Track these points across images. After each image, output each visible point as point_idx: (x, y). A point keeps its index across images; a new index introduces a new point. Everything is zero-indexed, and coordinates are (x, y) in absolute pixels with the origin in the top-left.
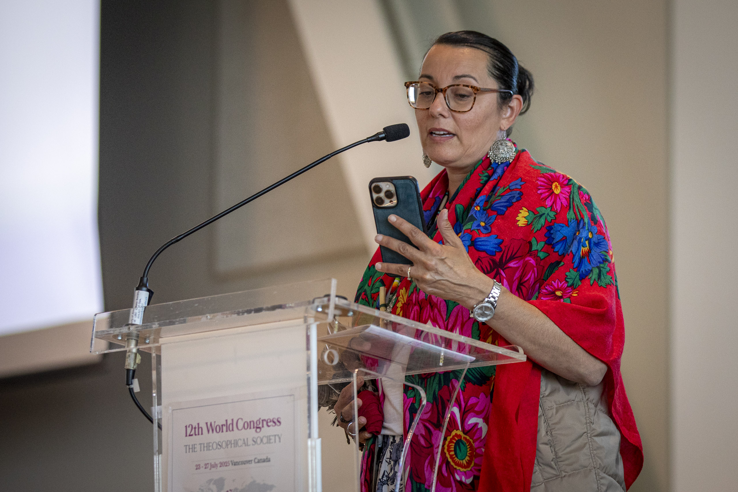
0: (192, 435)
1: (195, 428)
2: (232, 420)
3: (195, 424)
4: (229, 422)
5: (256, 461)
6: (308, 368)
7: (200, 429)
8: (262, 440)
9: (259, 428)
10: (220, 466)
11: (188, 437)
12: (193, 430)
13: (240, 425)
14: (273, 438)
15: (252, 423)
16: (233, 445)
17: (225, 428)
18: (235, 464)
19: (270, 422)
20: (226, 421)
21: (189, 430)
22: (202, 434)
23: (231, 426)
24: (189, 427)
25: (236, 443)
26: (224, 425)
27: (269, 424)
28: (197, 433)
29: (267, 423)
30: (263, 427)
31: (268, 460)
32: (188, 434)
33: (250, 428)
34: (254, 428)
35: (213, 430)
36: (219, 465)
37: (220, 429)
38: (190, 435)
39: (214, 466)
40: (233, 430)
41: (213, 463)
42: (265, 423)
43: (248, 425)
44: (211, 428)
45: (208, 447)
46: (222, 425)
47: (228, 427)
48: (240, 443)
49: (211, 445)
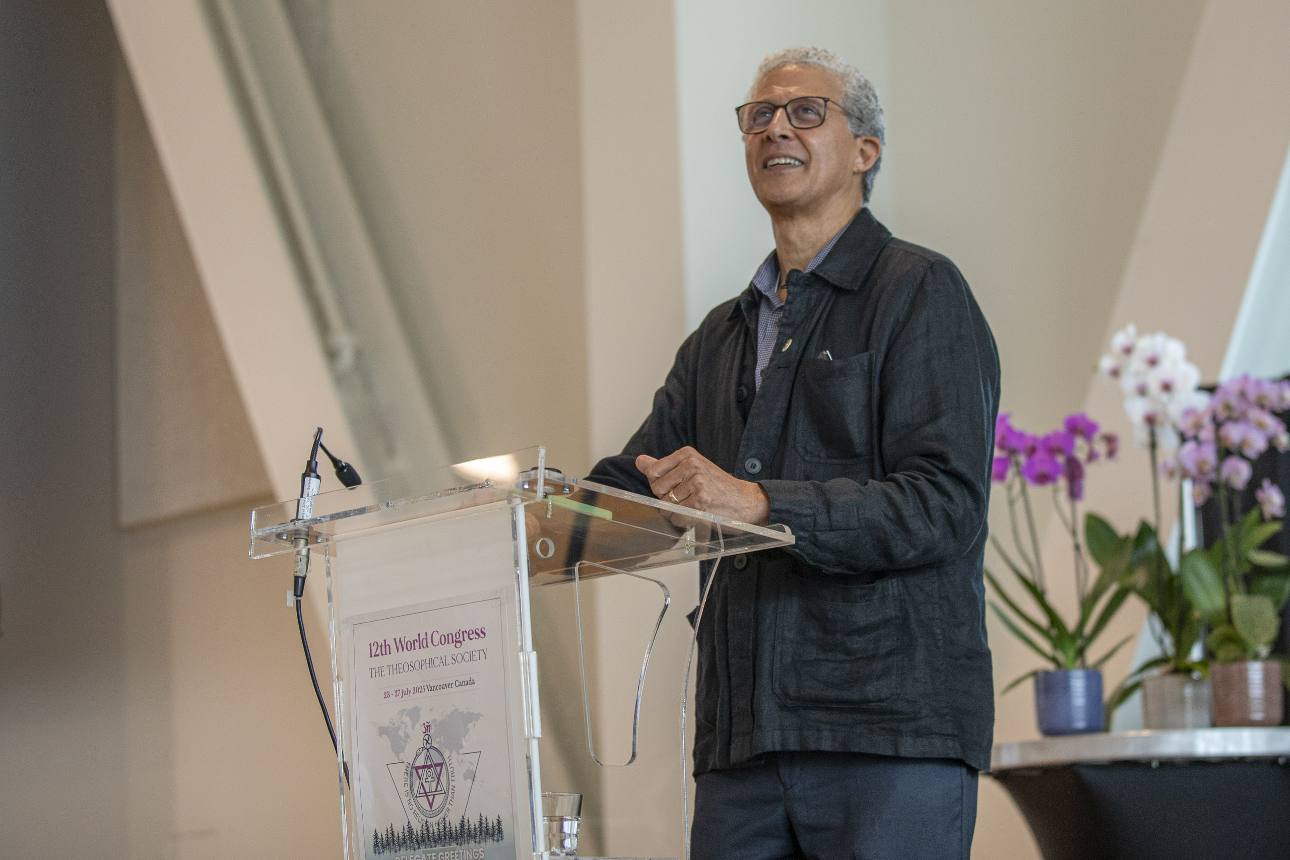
0: (378, 655)
1: (381, 646)
2: (426, 633)
3: (381, 642)
4: (423, 636)
5: (458, 683)
6: (517, 563)
7: (387, 647)
8: (463, 658)
9: (460, 642)
10: (414, 693)
11: (374, 658)
12: (379, 648)
13: (436, 640)
14: (476, 654)
15: (450, 636)
16: (428, 665)
17: (417, 644)
18: (432, 689)
19: (473, 633)
20: (419, 635)
21: (374, 648)
22: (390, 653)
23: (425, 640)
24: (374, 645)
25: (432, 663)
26: (416, 640)
27: (471, 636)
28: (384, 653)
29: (469, 635)
30: (464, 640)
31: (472, 682)
32: (373, 655)
33: (448, 643)
34: (453, 642)
35: (403, 648)
36: (412, 691)
37: (412, 645)
38: (375, 656)
39: (407, 693)
40: (427, 646)
41: (405, 689)
42: (466, 635)
43: (446, 639)
44: (401, 645)
45: (397, 669)
46: (414, 641)
47: (421, 642)
48: (437, 662)
49: (401, 666)
